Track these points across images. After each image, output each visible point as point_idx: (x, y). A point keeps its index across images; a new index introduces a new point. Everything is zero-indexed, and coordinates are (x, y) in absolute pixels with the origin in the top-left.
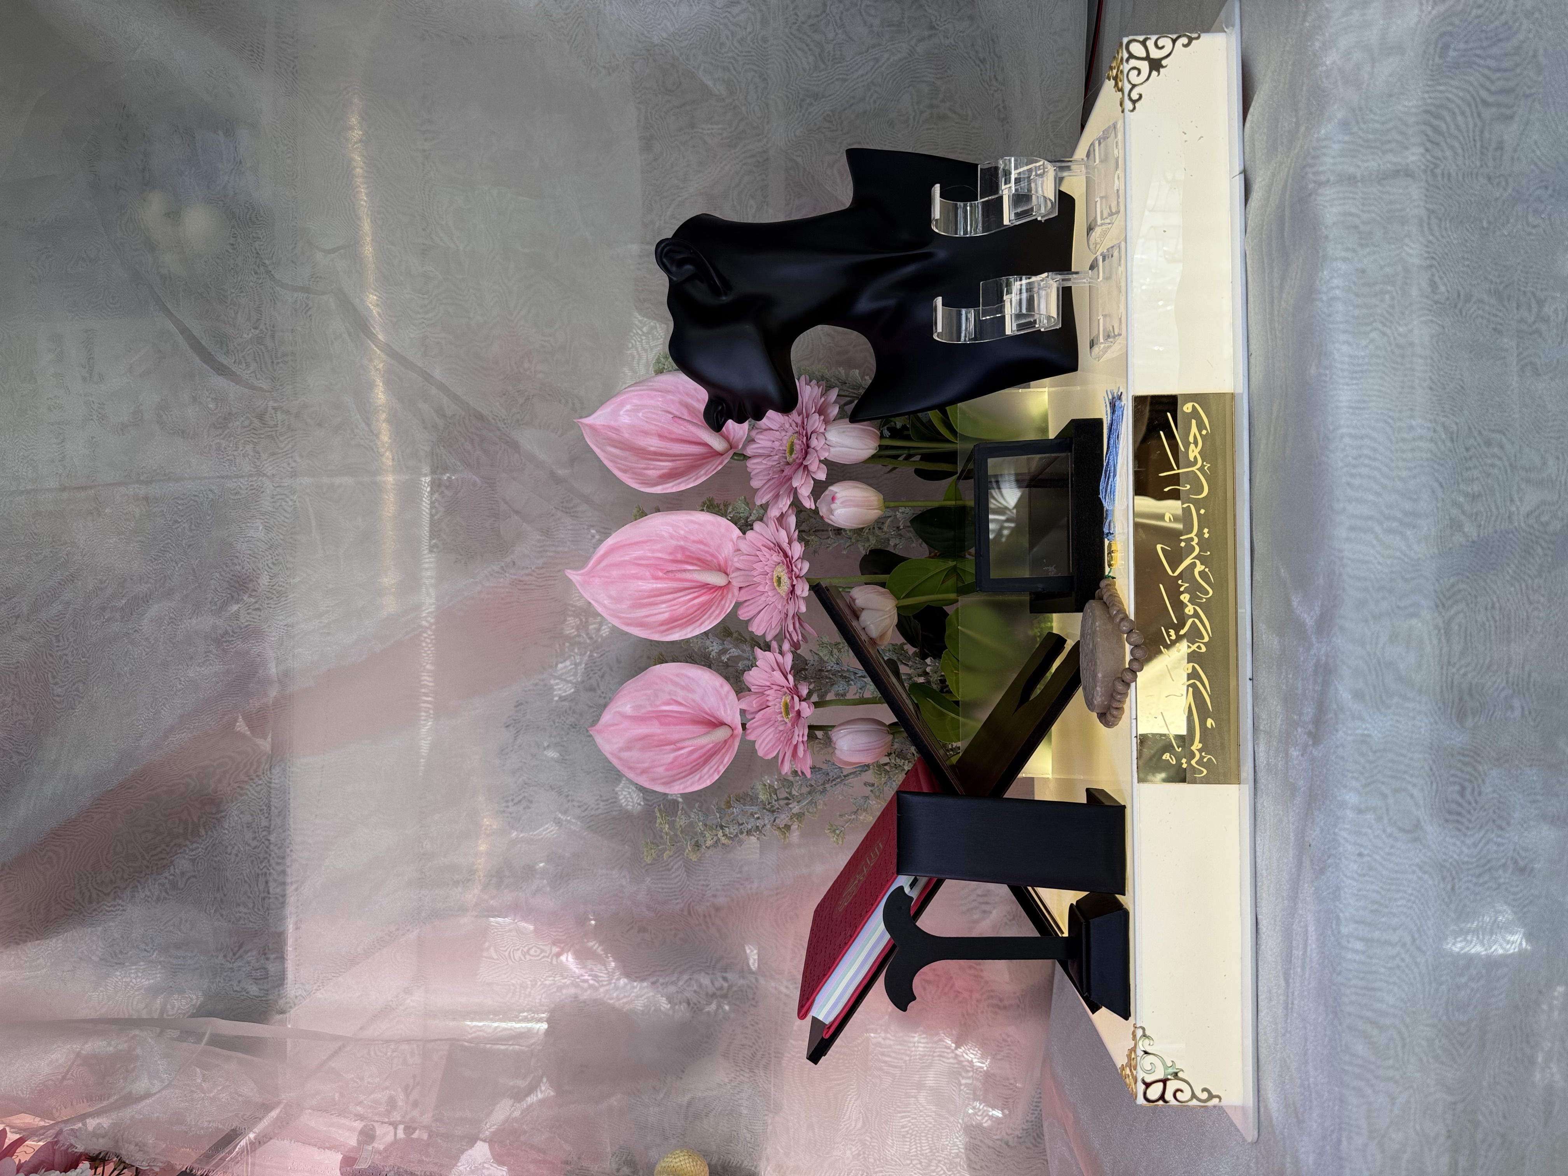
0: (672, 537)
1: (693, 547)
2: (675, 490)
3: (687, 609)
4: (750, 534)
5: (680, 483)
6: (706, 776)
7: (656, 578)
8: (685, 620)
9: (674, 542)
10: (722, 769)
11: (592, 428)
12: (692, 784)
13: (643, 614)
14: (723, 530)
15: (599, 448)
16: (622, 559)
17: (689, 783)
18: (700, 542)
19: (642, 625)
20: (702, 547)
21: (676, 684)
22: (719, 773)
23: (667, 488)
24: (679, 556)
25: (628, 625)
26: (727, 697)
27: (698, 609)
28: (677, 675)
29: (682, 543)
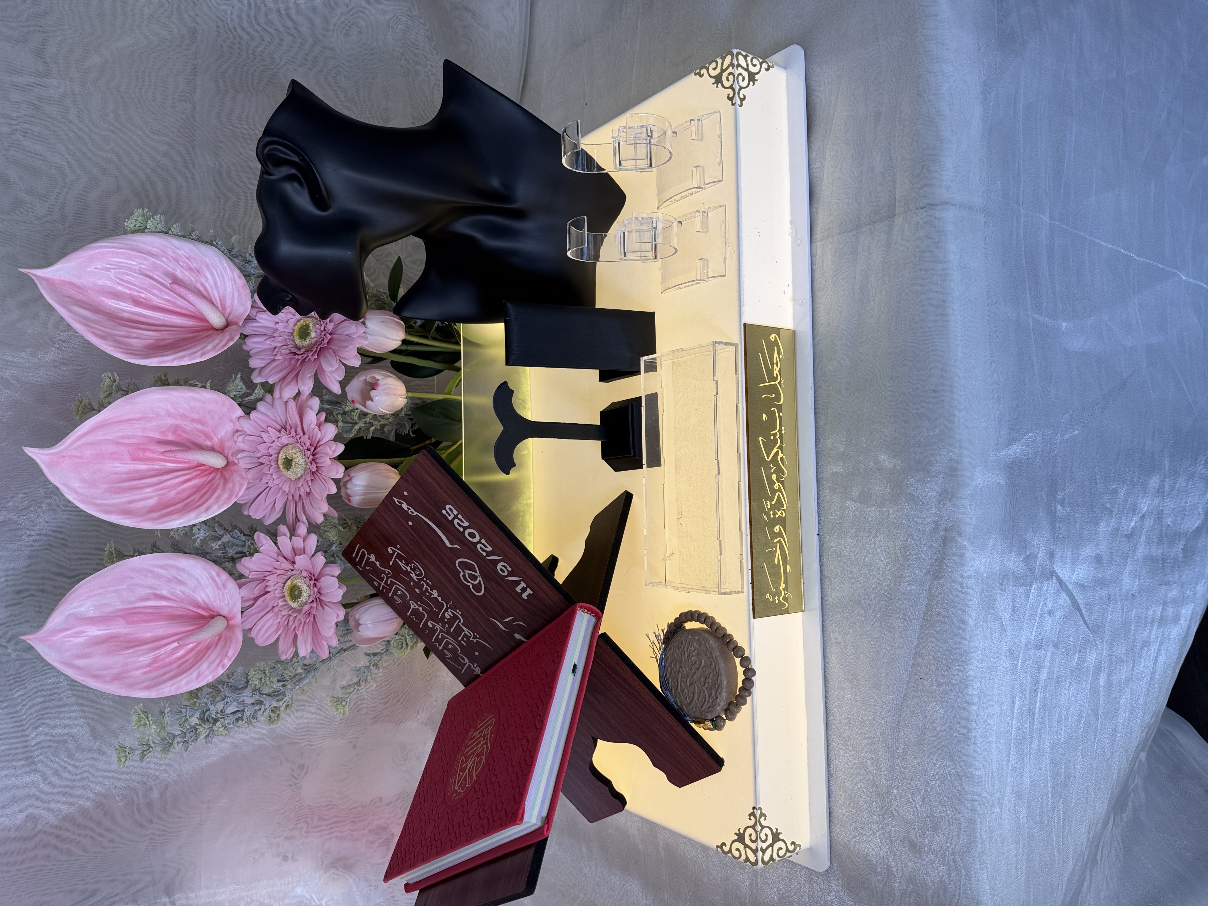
0: (169, 414)
1: (190, 426)
2: (175, 364)
3: (178, 493)
4: (253, 414)
5: (183, 357)
6: (207, 673)
7: (135, 459)
8: (180, 506)
9: (170, 421)
10: (228, 663)
11: (50, 283)
12: (188, 683)
13: (125, 500)
14: (225, 410)
15: (64, 307)
16: (104, 438)
17: (183, 682)
18: (200, 421)
19: (126, 512)
20: (199, 426)
21: (158, 576)
22: (223, 667)
23: (165, 362)
24: (170, 437)
25: (108, 512)
26: (224, 586)
27: (194, 493)
28: (162, 567)
29: (179, 422)
